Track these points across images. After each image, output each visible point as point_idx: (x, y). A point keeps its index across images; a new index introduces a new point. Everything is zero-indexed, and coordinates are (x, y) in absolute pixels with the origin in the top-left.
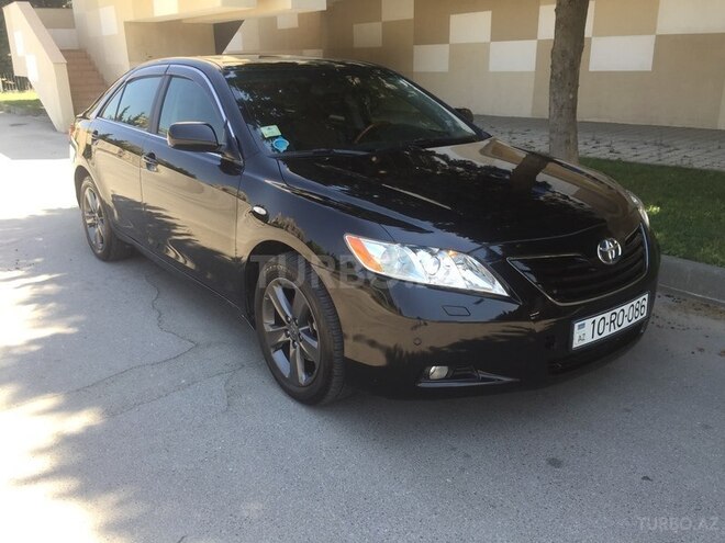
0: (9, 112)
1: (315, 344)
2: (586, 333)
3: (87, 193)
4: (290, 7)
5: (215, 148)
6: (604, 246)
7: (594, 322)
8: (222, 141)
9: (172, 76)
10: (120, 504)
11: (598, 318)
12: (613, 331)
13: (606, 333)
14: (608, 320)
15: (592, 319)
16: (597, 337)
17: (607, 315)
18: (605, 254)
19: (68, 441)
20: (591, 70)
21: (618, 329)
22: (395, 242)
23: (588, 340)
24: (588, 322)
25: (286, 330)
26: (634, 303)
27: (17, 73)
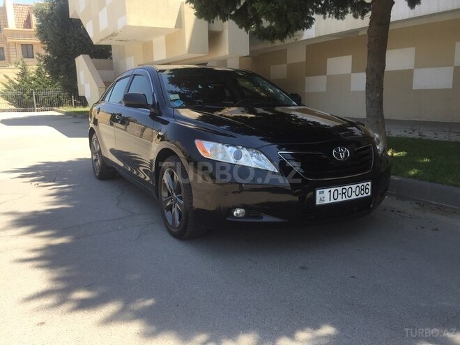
0: (75, 116)
1: (182, 202)
2: (325, 196)
3: (94, 142)
4: (228, 54)
5: (146, 106)
6: (337, 150)
7: (330, 191)
8: (150, 102)
9: (135, 75)
10: (67, 271)
11: (333, 190)
12: (344, 199)
13: (340, 199)
14: (340, 192)
15: (329, 189)
16: (333, 201)
17: (340, 189)
18: (338, 155)
19: (50, 247)
20: (413, 88)
21: (348, 199)
22: (219, 142)
23: (327, 201)
24: (326, 191)
25: (171, 198)
26: (360, 185)
27: (80, 94)
